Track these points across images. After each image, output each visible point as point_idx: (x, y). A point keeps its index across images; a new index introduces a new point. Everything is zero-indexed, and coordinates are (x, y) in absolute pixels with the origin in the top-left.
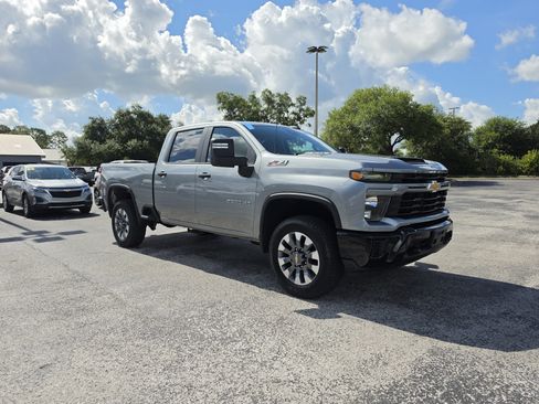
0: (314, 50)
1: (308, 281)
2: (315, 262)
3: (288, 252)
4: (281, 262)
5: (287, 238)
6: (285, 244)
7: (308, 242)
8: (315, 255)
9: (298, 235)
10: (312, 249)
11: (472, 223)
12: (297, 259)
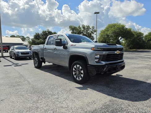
0: (96, 13)
1: (80, 79)
2: (82, 74)
3: (76, 71)
4: (74, 73)
5: (75, 67)
6: (75, 68)
7: (80, 68)
8: (82, 72)
9: (78, 66)
10: (81, 70)
11: (138, 63)
12: (77, 72)
